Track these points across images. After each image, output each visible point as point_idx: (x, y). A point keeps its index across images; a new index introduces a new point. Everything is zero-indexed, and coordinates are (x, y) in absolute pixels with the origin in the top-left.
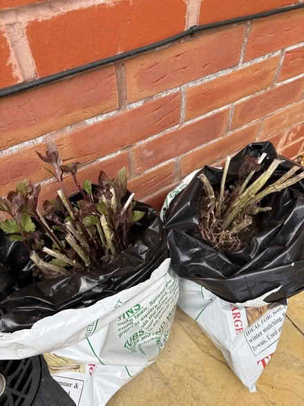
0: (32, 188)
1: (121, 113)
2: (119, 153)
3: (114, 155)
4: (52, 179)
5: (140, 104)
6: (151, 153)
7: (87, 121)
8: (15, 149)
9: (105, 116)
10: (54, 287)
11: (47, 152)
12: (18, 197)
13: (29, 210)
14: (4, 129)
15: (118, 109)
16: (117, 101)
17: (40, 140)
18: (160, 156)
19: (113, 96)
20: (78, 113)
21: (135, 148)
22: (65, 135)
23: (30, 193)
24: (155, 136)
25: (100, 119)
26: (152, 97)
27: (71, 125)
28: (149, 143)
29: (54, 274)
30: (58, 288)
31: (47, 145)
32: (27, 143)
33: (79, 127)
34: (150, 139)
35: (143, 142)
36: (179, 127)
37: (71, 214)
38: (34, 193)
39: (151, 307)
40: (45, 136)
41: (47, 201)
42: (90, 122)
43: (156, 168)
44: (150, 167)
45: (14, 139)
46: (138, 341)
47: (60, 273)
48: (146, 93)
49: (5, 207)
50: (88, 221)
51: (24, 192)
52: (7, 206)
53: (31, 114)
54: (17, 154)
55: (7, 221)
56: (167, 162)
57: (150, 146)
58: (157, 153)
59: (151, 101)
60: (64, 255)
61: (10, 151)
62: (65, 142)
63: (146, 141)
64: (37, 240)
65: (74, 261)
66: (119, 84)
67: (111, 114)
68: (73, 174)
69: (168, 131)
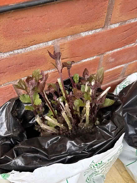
0: (43, 76)
1: (104, 30)
2: (95, 57)
3: (91, 59)
4: (53, 70)
5: (117, 25)
6: (113, 60)
7: (82, 33)
8: (34, 47)
9: (93, 31)
10: (49, 142)
11: (54, 52)
12: (33, 81)
13: (39, 90)
14: (29, 32)
15: (103, 28)
16: (104, 22)
17: (50, 43)
18: (117, 62)
19: (103, 17)
20: (78, 27)
21: (105, 55)
22: (66, 41)
23: (41, 79)
24: (119, 49)
25: (90, 33)
26: (126, 21)
27: (71, 35)
28: (114, 53)
29: (49, 131)
30: (51, 142)
31: (54, 47)
32: (42, 44)
33: (76, 37)
34: (115, 50)
35: (110, 52)
36: (134, 45)
37: (64, 94)
38: (44, 79)
39: (108, 162)
40: (54, 41)
41: (50, 85)
42: (83, 34)
43: (113, 69)
44: (110, 68)
45: (34, 41)
46: (93, 176)
47: (52, 131)
48: (123, 18)
49: (24, 86)
50: (77, 103)
51: (37, 78)
52: (25, 86)
53: (48, 23)
54: (35, 51)
55: (23, 95)
56: (120, 66)
57: (113, 56)
58: (116, 60)
59: (124, 24)
60: (56, 120)
61: (31, 48)
62: (66, 47)
63: (112, 51)
64: (40, 108)
65: (62, 125)
66: (109, 8)
67: (98, 31)
68: (69, 69)
69: (127, 46)
